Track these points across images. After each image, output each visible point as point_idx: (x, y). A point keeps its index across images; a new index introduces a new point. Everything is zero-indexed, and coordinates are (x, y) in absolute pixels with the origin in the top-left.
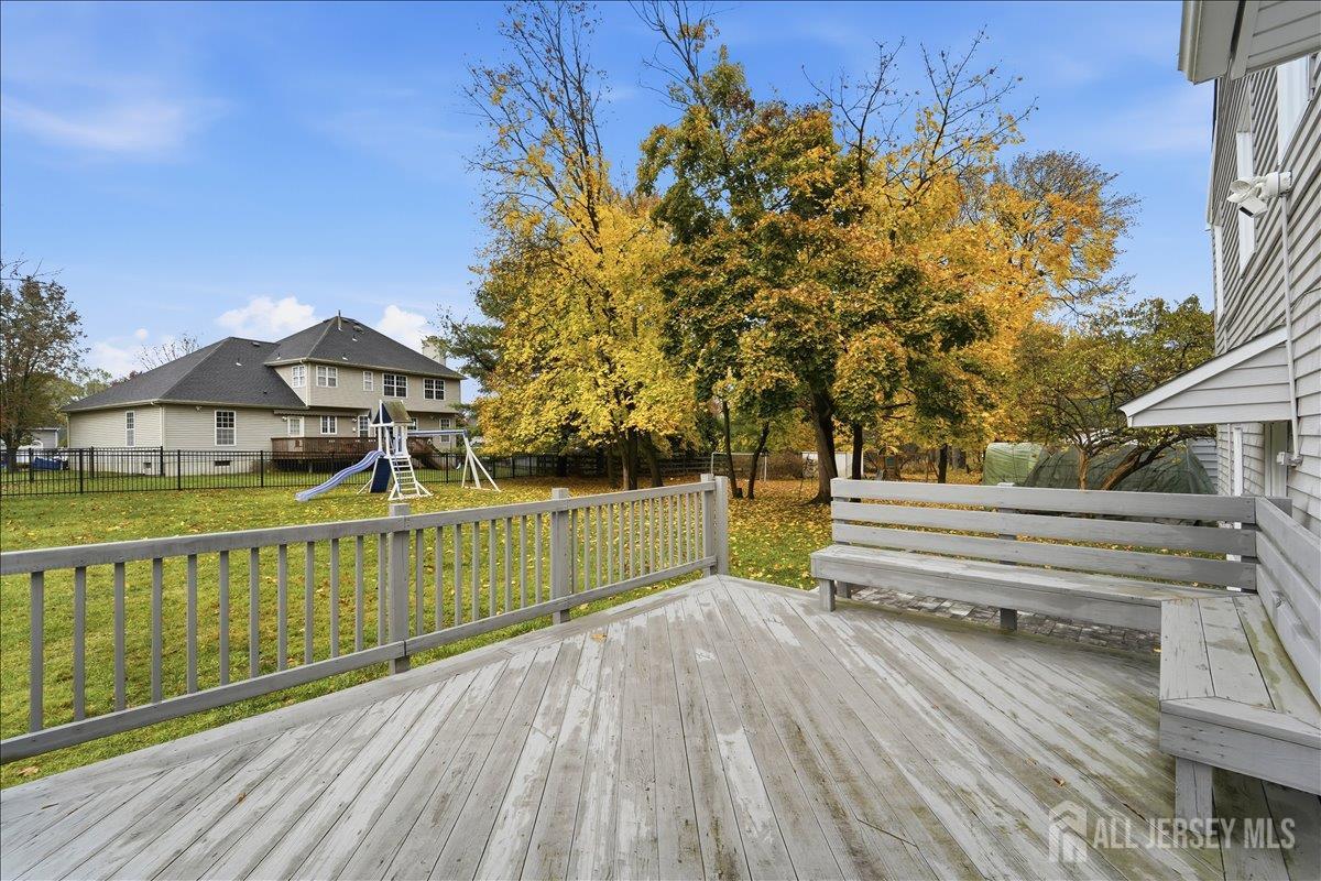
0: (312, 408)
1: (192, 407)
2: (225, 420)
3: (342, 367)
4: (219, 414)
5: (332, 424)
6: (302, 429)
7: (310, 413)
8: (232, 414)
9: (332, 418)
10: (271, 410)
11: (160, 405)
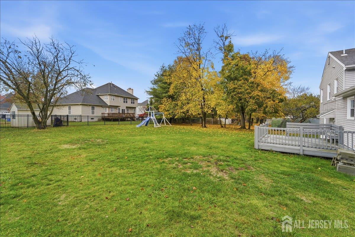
0: (110, 106)
1: (87, 105)
2: (93, 108)
3: (116, 96)
4: (92, 107)
5: (113, 110)
6: (107, 111)
7: (109, 107)
8: (94, 107)
9: (113, 108)
10: (102, 106)
11: (81, 105)
